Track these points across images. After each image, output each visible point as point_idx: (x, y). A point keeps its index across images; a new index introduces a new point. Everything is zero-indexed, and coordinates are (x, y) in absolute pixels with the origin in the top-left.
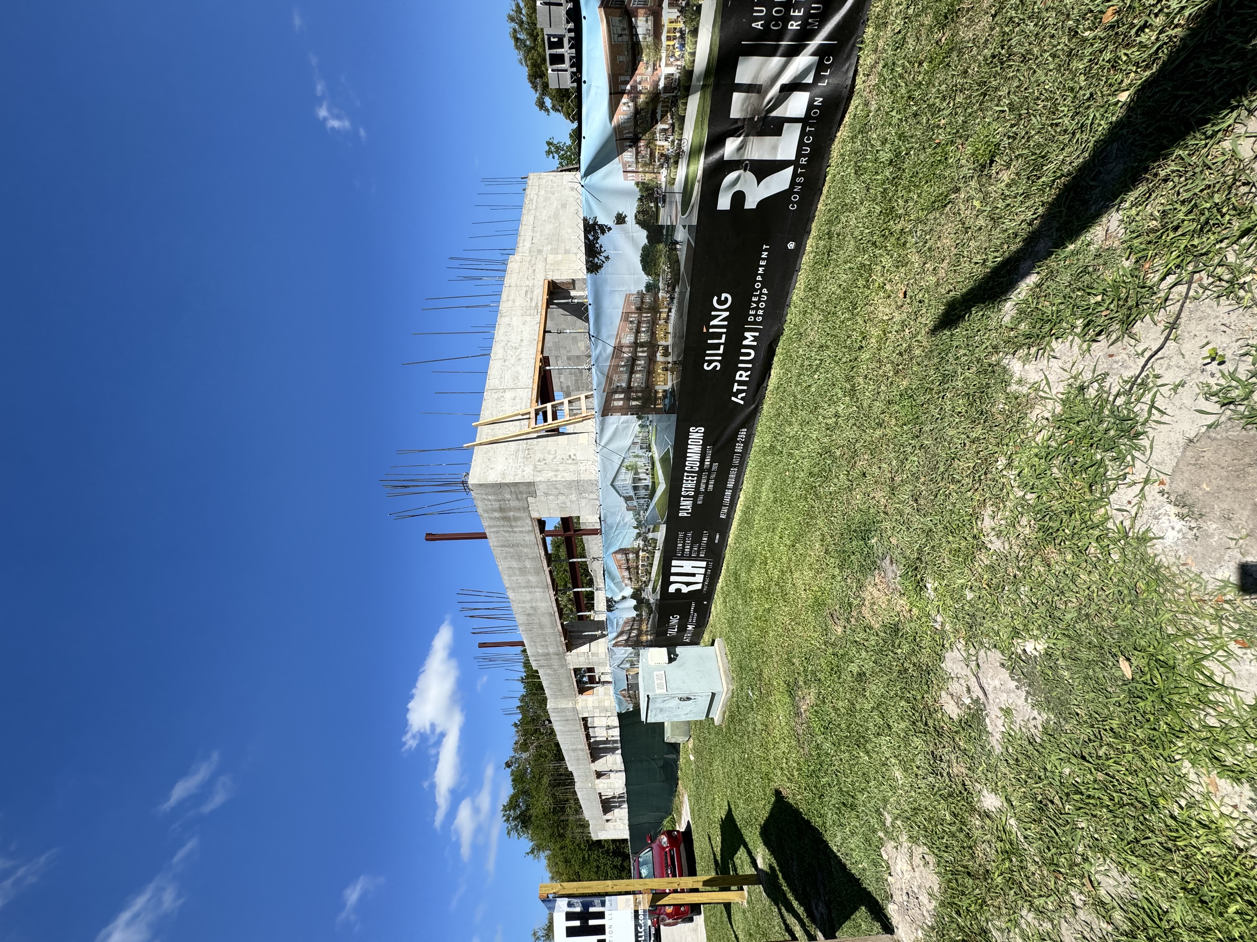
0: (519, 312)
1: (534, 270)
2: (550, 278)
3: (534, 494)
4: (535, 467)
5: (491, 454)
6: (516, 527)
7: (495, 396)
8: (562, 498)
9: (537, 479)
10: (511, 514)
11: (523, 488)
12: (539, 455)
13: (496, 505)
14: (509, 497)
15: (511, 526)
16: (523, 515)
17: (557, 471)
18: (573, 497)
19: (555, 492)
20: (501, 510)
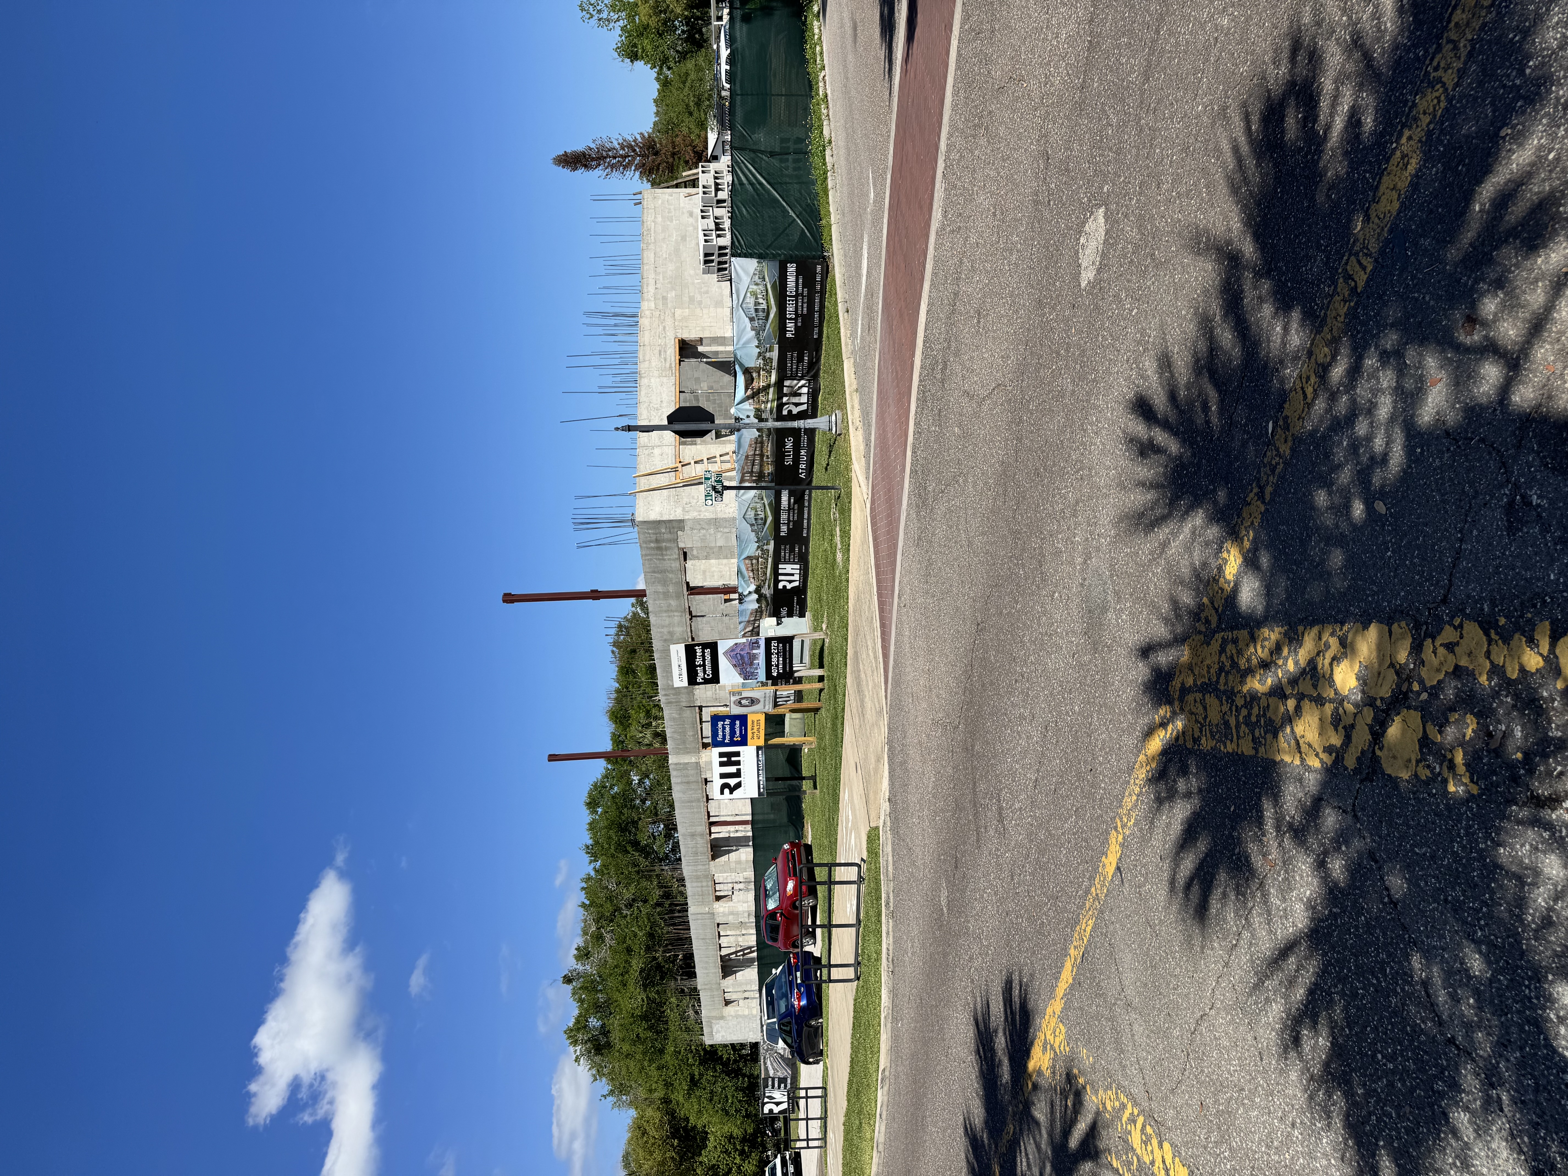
0: (656, 373)
1: (664, 328)
2: (680, 336)
3: (682, 529)
4: (684, 508)
5: (650, 499)
6: (666, 555)
7: (646, 452)
8: (703, 532)
9: (687, 517)
10: (664, 544)
11: (675, 524)
12: (685, 500)
13: (654, 537)
14: (663, 530)
15: (662, 555)
16: (673, 545)
17: (700, 511)
18: (712, 531)
19: (698, 527)
20: (657, 541)
